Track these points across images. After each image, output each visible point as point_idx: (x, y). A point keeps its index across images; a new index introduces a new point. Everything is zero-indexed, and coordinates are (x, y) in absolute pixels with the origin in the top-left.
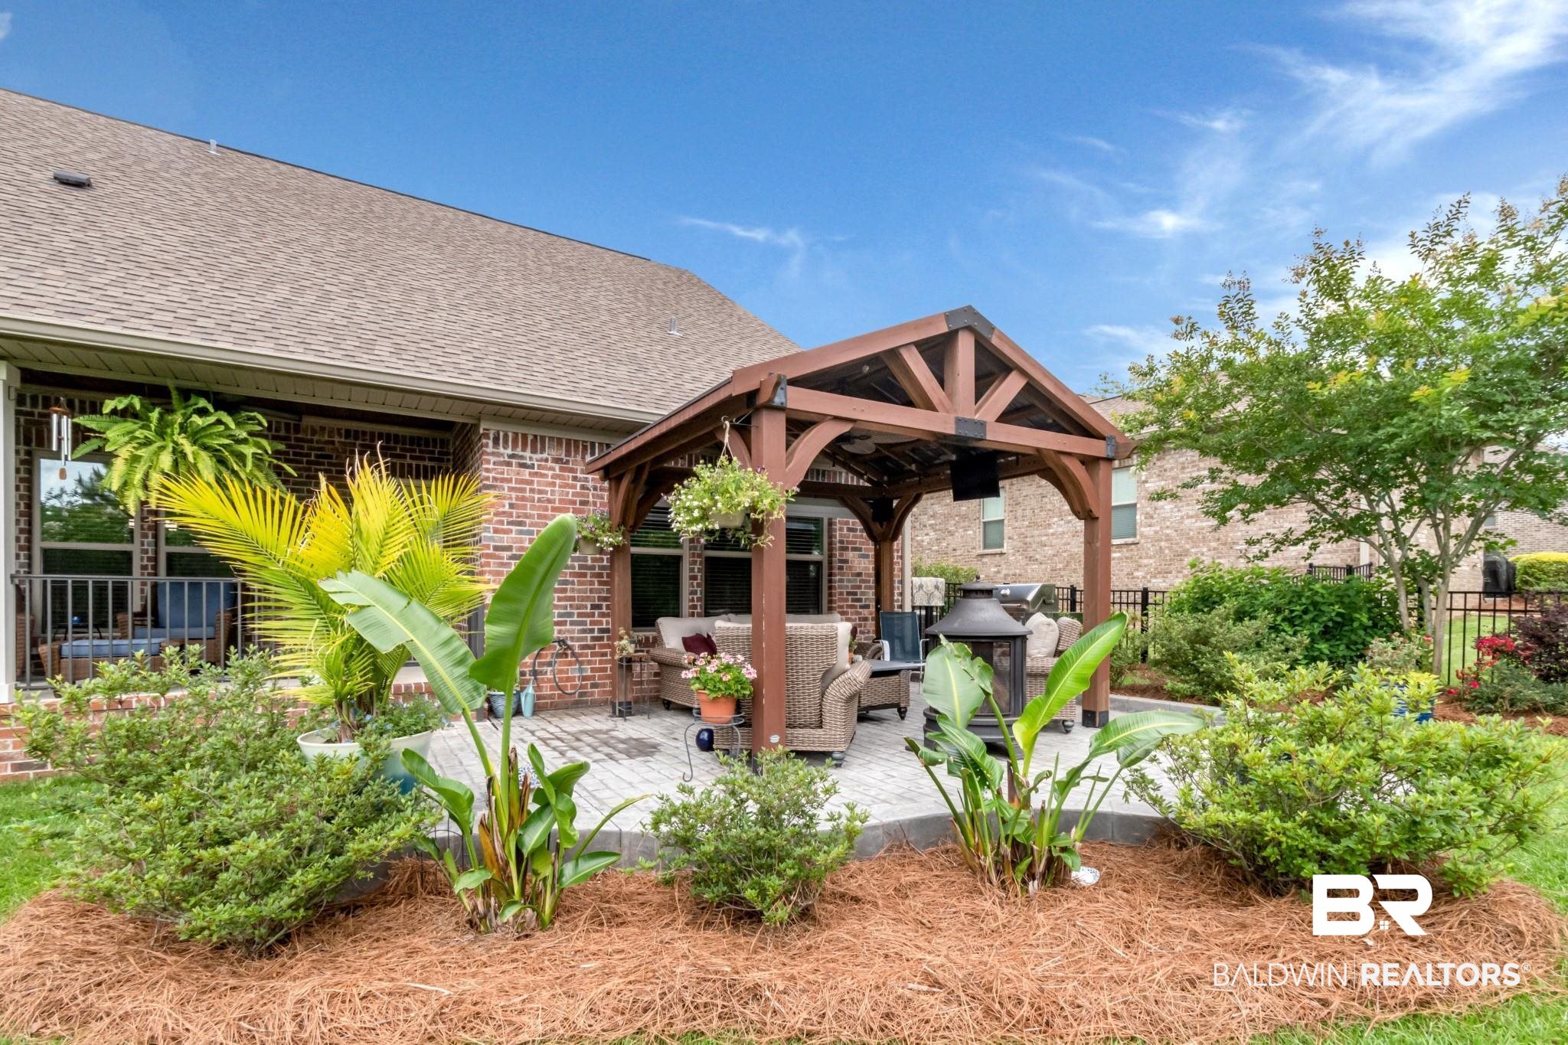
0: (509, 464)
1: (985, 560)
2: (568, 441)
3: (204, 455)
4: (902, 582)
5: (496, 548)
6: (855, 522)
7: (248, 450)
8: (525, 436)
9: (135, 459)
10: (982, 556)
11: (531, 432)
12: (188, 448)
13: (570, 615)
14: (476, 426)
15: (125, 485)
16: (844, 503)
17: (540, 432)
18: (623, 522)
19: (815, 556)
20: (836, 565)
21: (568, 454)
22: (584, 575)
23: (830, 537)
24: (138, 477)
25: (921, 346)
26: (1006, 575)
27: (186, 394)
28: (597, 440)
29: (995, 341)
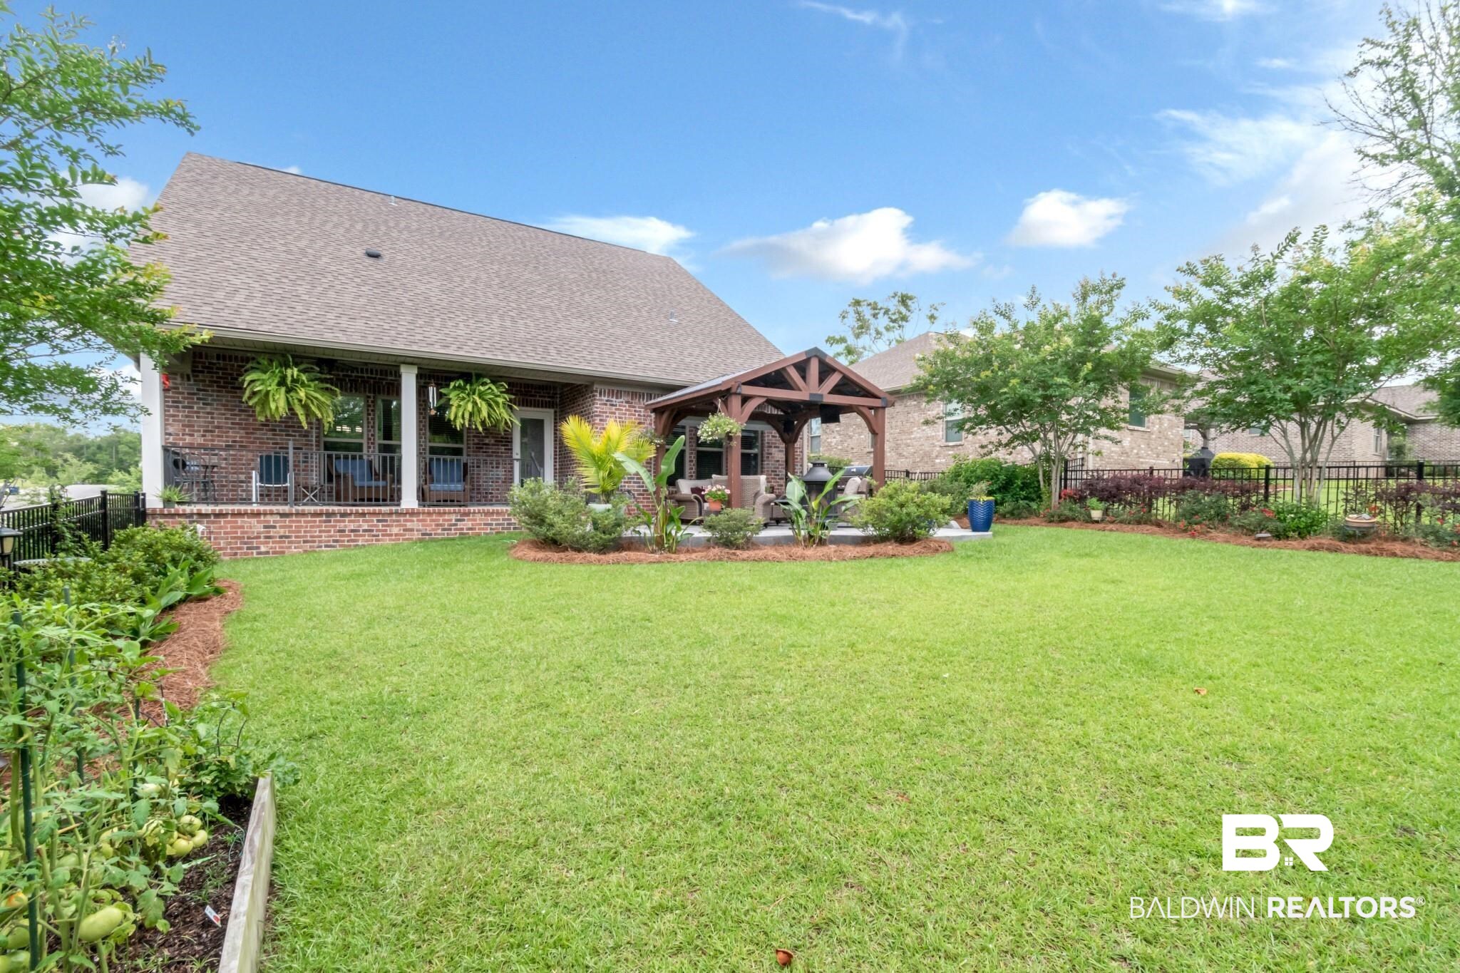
0: (607, 404)
2: (633, 394)
3: (484, 403)
4: (802, 466)
6: (774, 432)
7: (500, 400)
8: (613, 391)
9: (459, 406)
11: (616, 389)
12: (478, 401)
14: (591, 387)
15: (456, 417)
16: (769, 423)
17: (619, 389)
18: (663, 433)
19: (755, 451)
20: (765, 455)
21: (634, 400)
23: (762, 440)
24: (460, 414)
25: (795, 365)
27: (479, 376)
28: (645, 392)
29: (827, 360)
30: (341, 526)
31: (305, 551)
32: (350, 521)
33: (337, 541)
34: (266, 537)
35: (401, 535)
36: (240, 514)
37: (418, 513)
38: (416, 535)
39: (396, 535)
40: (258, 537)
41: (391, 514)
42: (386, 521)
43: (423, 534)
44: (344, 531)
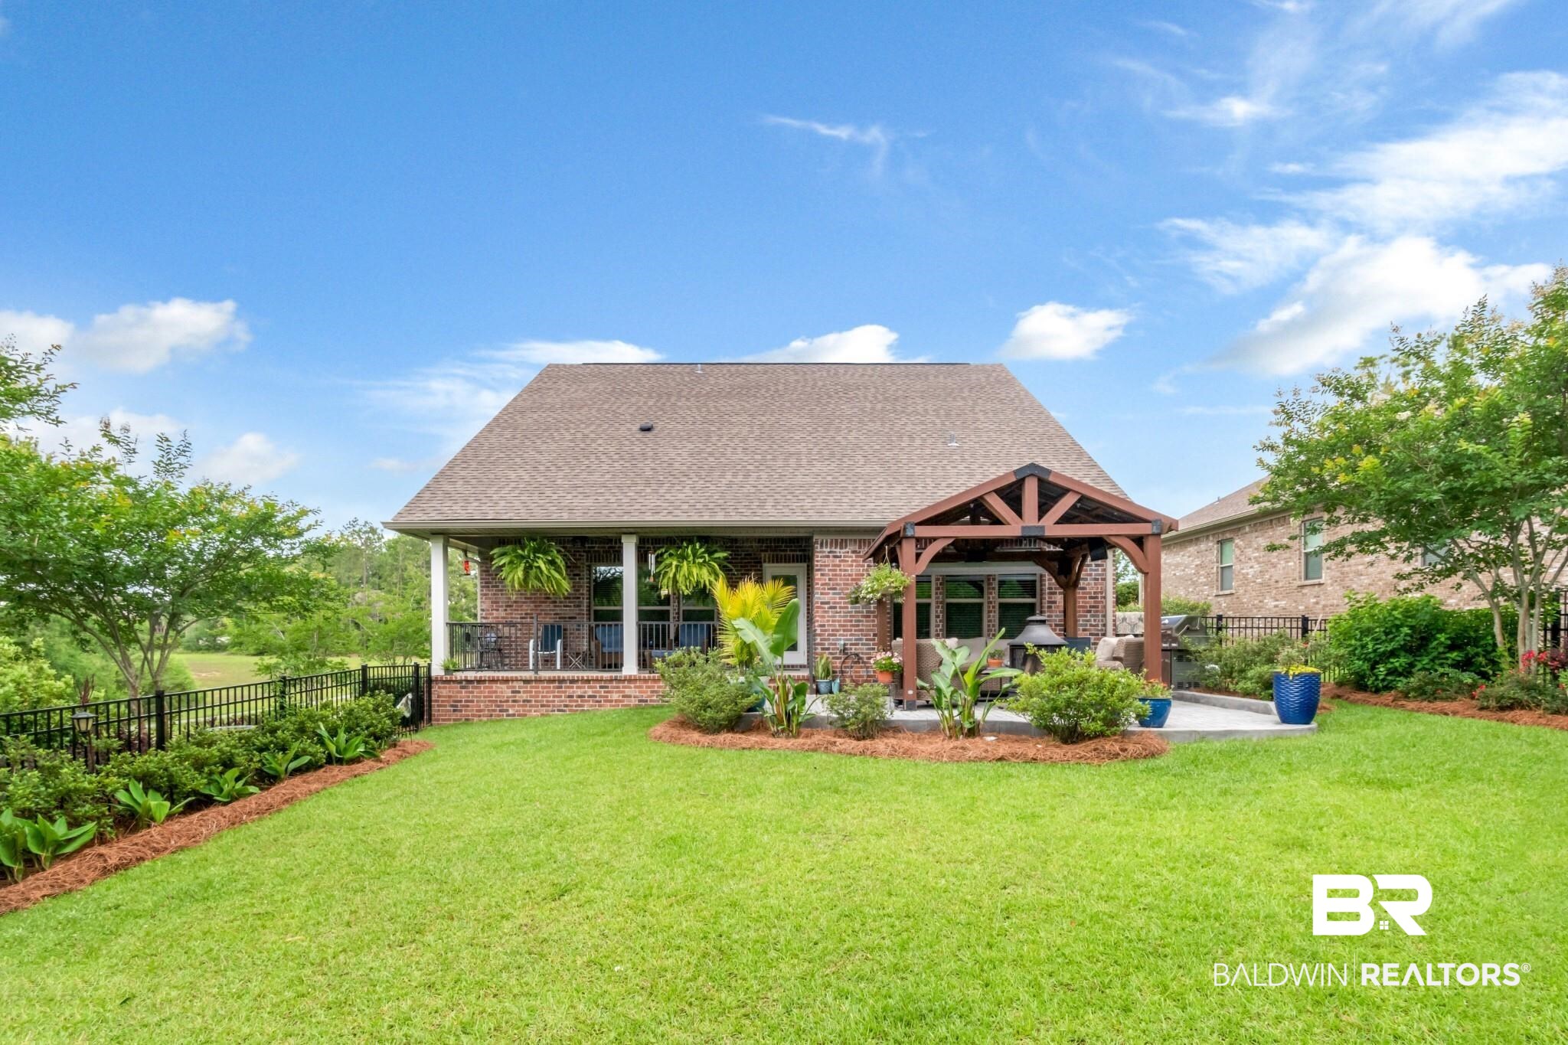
0: (828, 557)
1: (1305, 591)
2: (860, 541)
4: (1105, 616)
5: (822, 603)
8: (836, 541)
10: (1303, 587)
11: (839, 538)
13: (861, 639)
14: (811, 538)
17: (844, 538)
20: (1046, 605)
21: (860, 547)
22: (869, 617)
23: (1042, 585)
25: (999, 492)
26: (1325, 606)
29: (1051, 479)
30: (570, 692)
31: (542, 715)
32: (578, 687)
33: (566, 706)
34: (514, 701)
35: (621, 701)
36: (493, 681)
37: (635, 680)
38: (634, 702)
39: (616, 701)
40: (507, 701)
41: (611, 680)
42: (607, 687)
43: (640, 701)
44: (572, 697)
